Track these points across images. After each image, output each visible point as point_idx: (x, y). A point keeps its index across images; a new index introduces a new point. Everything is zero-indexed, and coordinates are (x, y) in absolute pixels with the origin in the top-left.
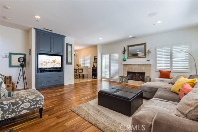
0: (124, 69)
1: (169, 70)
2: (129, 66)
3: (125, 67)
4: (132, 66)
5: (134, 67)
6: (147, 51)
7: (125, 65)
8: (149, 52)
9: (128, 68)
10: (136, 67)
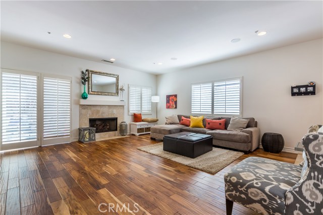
0: (81, 114)
1: (139, 112)
2: (93, 109)
3: (84, 111)
4: (98, 108)
5: (102, 110)
6: (119, 88)
7: (83, 107)
8: (122, 89)
9: (90, 112)
10: (106, 109)
